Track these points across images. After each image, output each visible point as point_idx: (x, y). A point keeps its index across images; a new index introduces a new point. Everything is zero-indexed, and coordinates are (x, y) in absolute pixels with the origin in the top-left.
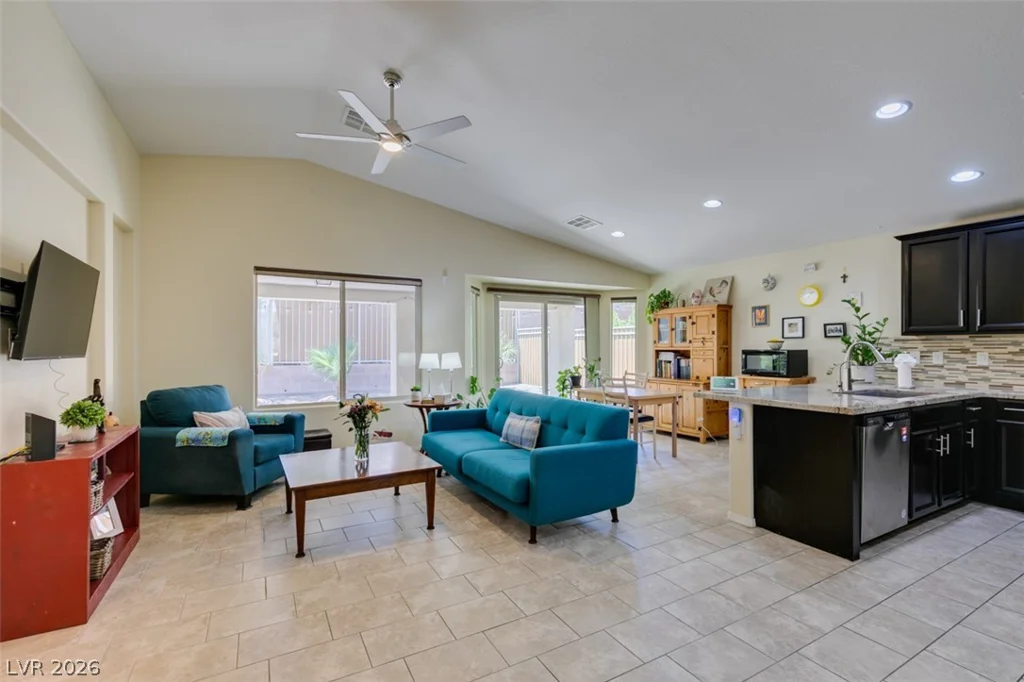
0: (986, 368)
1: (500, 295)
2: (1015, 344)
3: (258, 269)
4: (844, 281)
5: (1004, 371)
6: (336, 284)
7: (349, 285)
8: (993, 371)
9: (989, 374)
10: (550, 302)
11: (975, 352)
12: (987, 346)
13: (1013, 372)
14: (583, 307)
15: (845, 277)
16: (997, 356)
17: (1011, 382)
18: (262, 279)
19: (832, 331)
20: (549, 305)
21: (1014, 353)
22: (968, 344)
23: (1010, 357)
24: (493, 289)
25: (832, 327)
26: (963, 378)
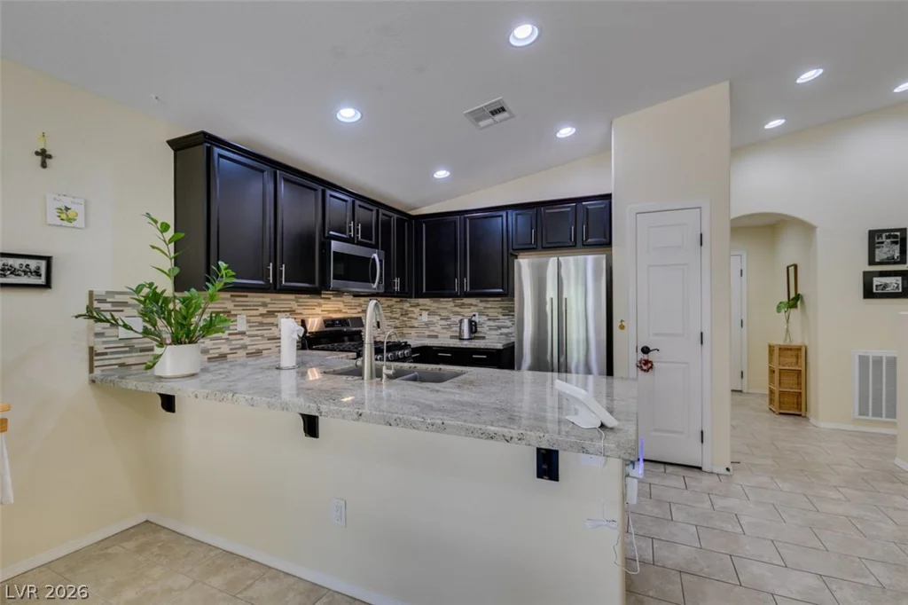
0: (243, 333)
2: (265, 305)
4: (44, 165)
5: (257, 336)
8: (250, 336)
9: (246, 340)
11: (236, 315)
12: (246, 307)
13: (262, 336)
15: (44, 156)
16: (252, 319)
17: (260, 347)
19: (14, 272)
21: (262, 315)
22: (229, 306)
23: (260, 319)
25: (15, 263)
26: (225, 349)
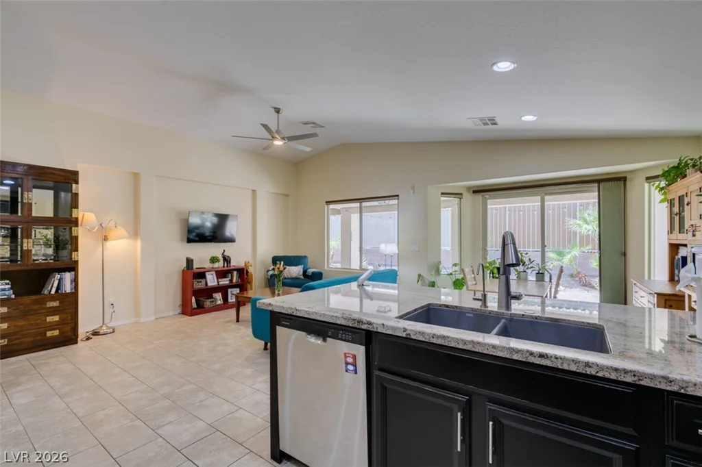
1: (487, 195)
3: (327, 202)
6: (357, 205)
7: (364, 204)
10: (546, 194)
14: (596, 194)
18: (332, 206)
20: (547, 198)
24: (477, 191)
